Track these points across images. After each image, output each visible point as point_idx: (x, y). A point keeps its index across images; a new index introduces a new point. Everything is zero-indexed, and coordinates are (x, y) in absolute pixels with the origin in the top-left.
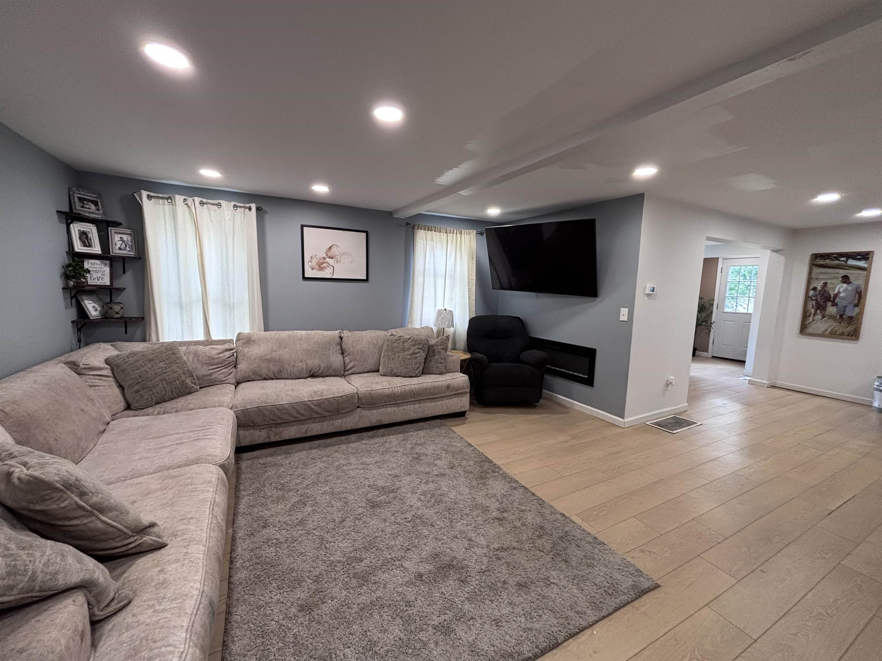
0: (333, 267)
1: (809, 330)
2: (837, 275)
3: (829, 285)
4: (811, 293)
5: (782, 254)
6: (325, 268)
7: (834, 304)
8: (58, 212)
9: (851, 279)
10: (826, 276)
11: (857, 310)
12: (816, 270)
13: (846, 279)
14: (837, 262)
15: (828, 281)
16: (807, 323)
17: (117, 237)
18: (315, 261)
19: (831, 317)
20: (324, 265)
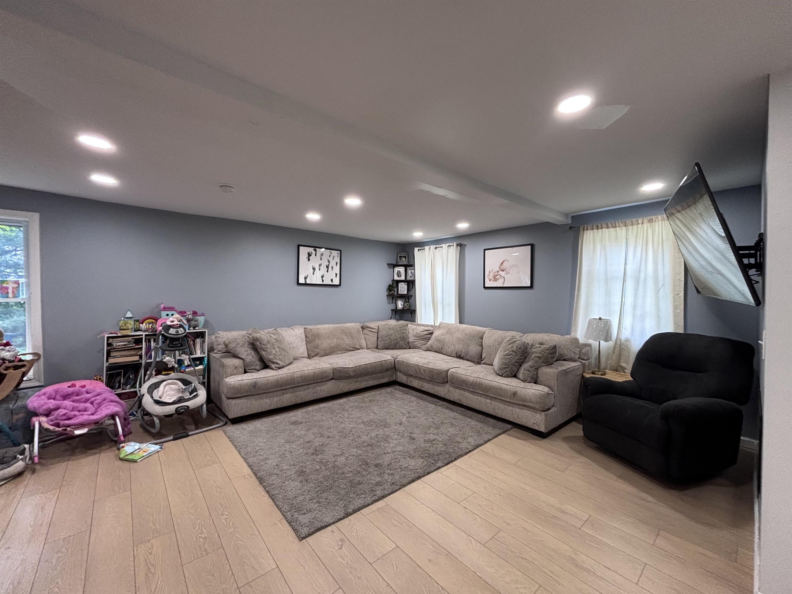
0: (504, 278)
6: (498, 279)
8: (388, 264)
17: (410, 271)
18: (492, 274)
20: (498, 277)
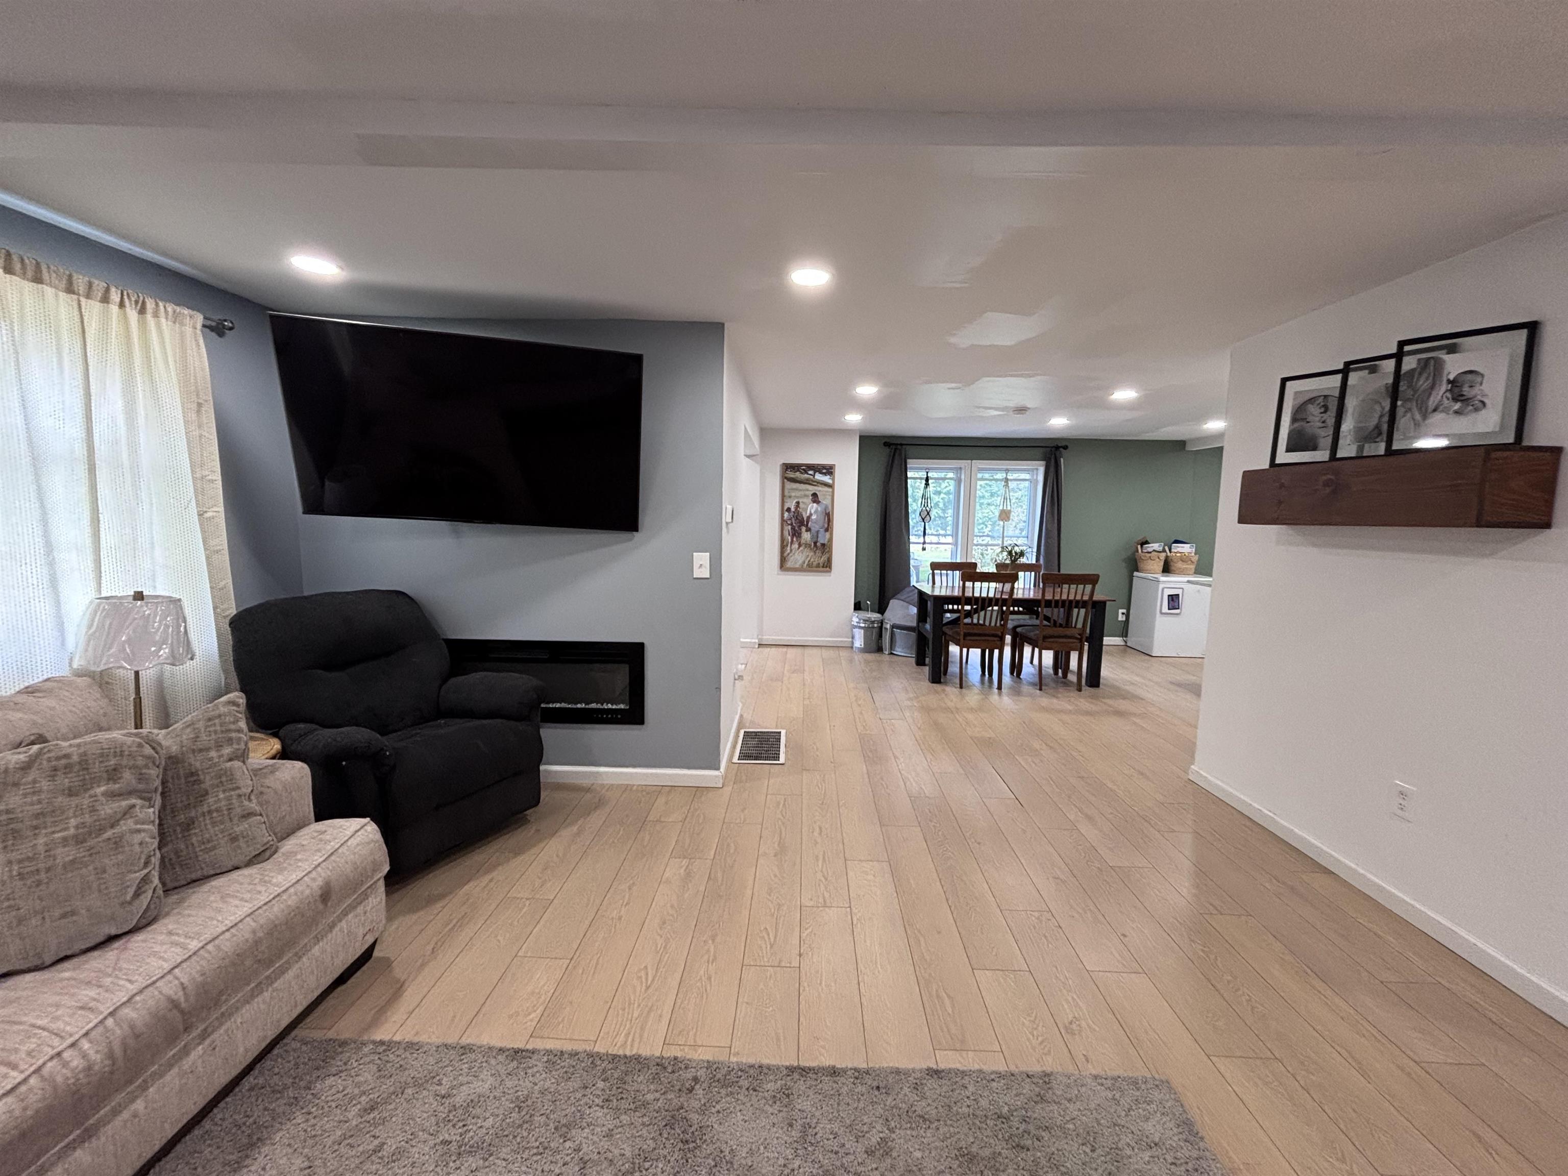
1: (789, 564)
2: (807, 493)
3: (801, 505)
4: (786, 515)
5: (756, 462)
7: (808, 530)
9: (820, 498)
10: (798, 494)
11: (828, 535)
12: (789, 485)
13: (815, 498)
14: (806, 475)
15: (800, 501)
16: (785, 554)
19: (807, 545)
